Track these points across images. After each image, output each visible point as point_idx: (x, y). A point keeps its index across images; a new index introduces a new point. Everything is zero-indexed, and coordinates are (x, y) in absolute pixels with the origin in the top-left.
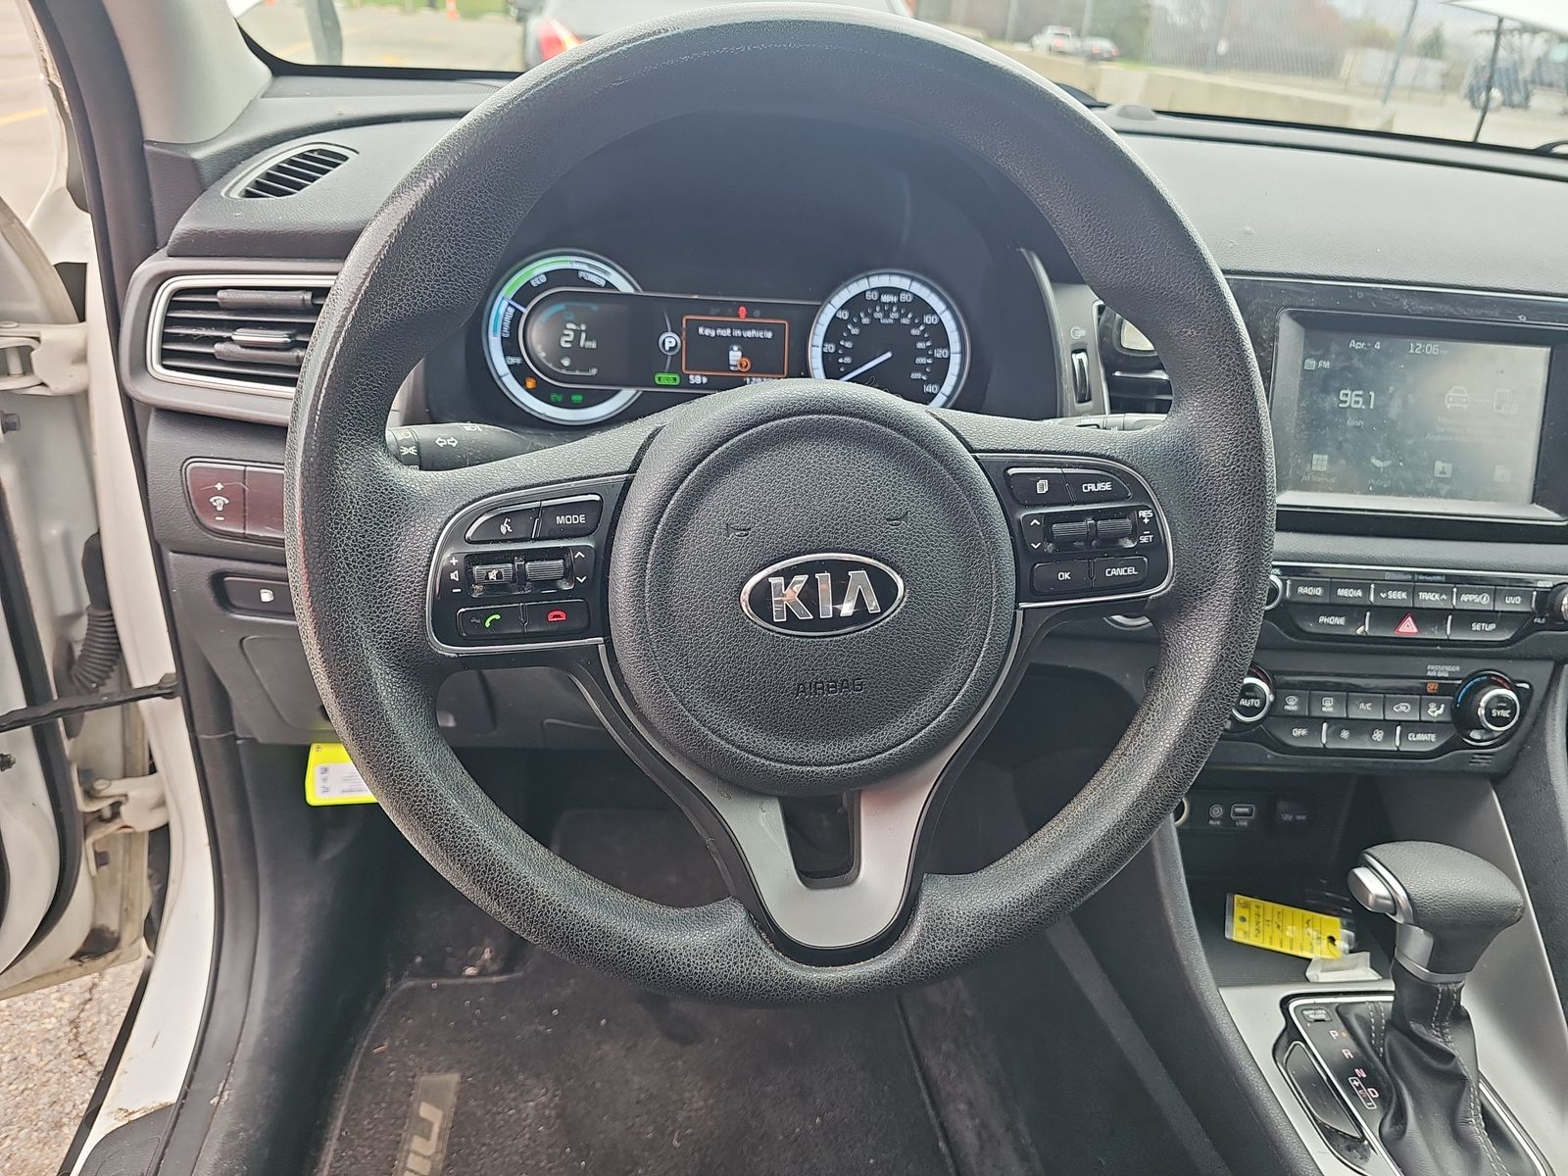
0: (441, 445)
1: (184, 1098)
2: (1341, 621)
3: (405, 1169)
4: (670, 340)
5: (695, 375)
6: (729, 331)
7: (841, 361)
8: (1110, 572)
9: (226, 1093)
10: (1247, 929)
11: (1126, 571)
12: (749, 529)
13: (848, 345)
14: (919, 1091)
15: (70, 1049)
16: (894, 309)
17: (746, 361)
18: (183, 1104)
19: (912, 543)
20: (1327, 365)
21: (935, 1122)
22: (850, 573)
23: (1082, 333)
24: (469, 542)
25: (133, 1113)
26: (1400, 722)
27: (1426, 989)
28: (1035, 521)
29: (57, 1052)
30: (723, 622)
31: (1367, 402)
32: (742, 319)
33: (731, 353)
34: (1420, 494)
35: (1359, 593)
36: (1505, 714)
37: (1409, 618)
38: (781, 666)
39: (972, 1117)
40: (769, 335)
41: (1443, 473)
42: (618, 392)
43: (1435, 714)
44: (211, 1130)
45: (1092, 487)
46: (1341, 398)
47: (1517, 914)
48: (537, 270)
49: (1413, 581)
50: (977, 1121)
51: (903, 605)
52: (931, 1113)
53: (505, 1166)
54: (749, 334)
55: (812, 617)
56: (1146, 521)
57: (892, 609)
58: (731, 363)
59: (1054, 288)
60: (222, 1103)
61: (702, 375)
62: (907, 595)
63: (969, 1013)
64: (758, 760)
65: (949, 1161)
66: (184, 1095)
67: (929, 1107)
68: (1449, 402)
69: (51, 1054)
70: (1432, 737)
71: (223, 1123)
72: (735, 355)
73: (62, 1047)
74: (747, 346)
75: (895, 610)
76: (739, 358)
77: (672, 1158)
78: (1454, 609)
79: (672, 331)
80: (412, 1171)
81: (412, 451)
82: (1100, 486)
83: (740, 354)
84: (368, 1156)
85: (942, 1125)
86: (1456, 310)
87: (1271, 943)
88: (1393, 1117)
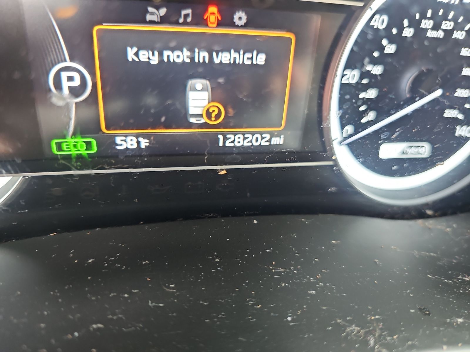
4: (69, 76)
6: (186, 53)
7: (362, 95)
13: (377, 70)
16: (451, 15)
32: (212, 30)
40: (261, 59)
54: (225, 58)
58: (192, 111)
61: (137, 136)
76: (205, 103)
79: (71, 60)
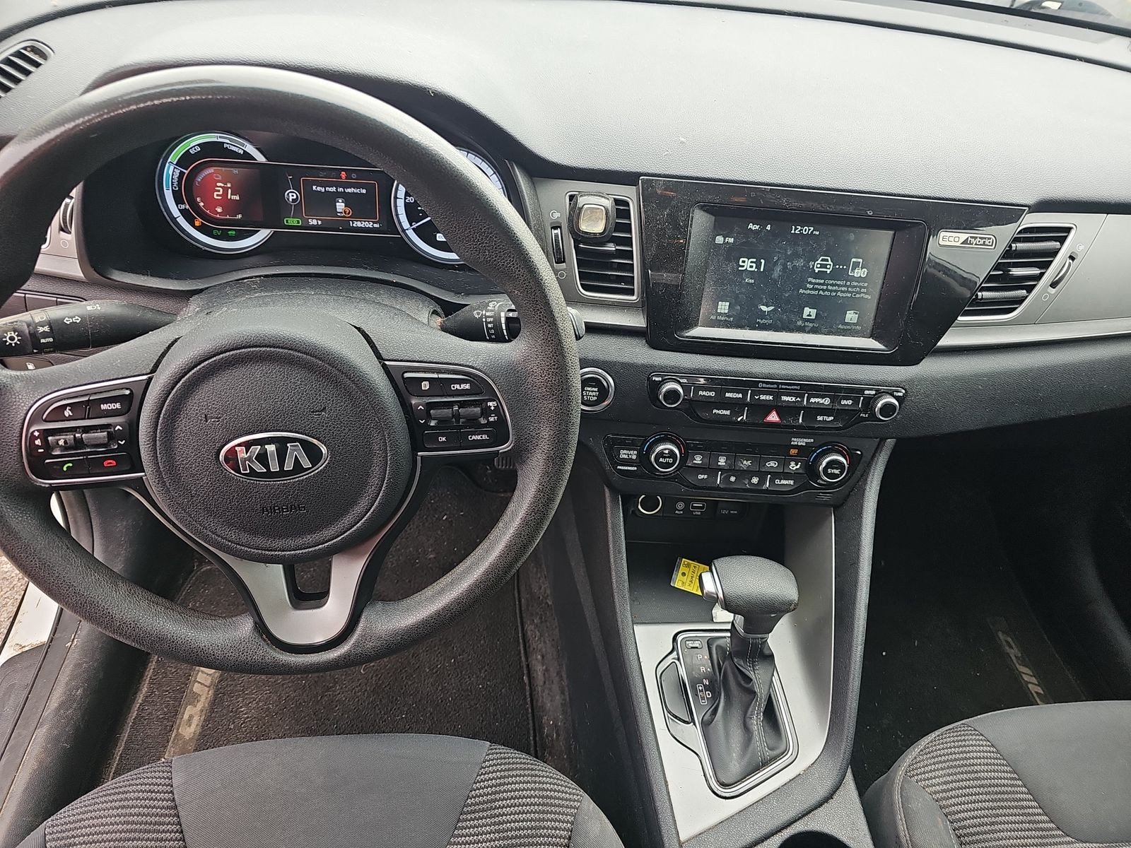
0: (68, 323)
1: (51, 642)
2: (728, 412)
3: (196, 681)
4: (291, 195)
5: (313, 219)
6: (334, 188)
8: (471, 438)
9: (76, 640)
10: (685, 581)
11: (481, 437)
12: (220, 418)
14: (519, 645)
15: (19, 584)
17: (348, 210)
18: (50, 646)
19: (330, 426)
20: (731, 240)
21: (524, 664)
22: (288, 445)
23: (557, 215)
24: (45, 421)
25: (24, 647)
26: (770, 473)
27: (744, 641)
28: (421, 407)
29: (12, 586)
30: (210, 472)
31: (758, 267)
32: (344, 180)
33: (337, 204)
34: (791, 330)
35: (740, 396)
36: (837, 472)
37: (774, 412)
38: (250, 498)
39: (543, 665)
40: (364, 191)
41: (809, 315)
42: (259, 231)
43: (794, 469)
44: (66, 662)
45: (457, 386)
46: (741, 263)
47: (792, 607)
48: (194, 142)
49: (778, 388)
50: (544, 667)
51: (327, 462)
52: (523, 659)
53: (256, 682)
54: (349, 190)
55: (265, 471)
56: (492, 408)
57: (319, 464)
58: (338, 211)
59: (534, 185)
60: (73, 646)
61: (317, 219)
62: (329, 457)
63: (550, 603)
64: (243, 548)
65: (528, 688)
66: (51, 640)
67: (522, 655)
68: (817, 267)
69: (8, 587)
70: (792, 482)
71: (73, 658)
72: (340, 206)
73: (14, 583)
74: (348, 199)
75: (321, 466)
76: (343, 208)
77: (358, 680)
78: (804, 407)
79: (293, 189)
80: (199, 682)
81: (46, 329)
82: (463, 386)
83: (343, 204)
84: (173, 673)
85: (528, 666)
86: (822, 206)
87: (697, 590)
88: (712, 711)
